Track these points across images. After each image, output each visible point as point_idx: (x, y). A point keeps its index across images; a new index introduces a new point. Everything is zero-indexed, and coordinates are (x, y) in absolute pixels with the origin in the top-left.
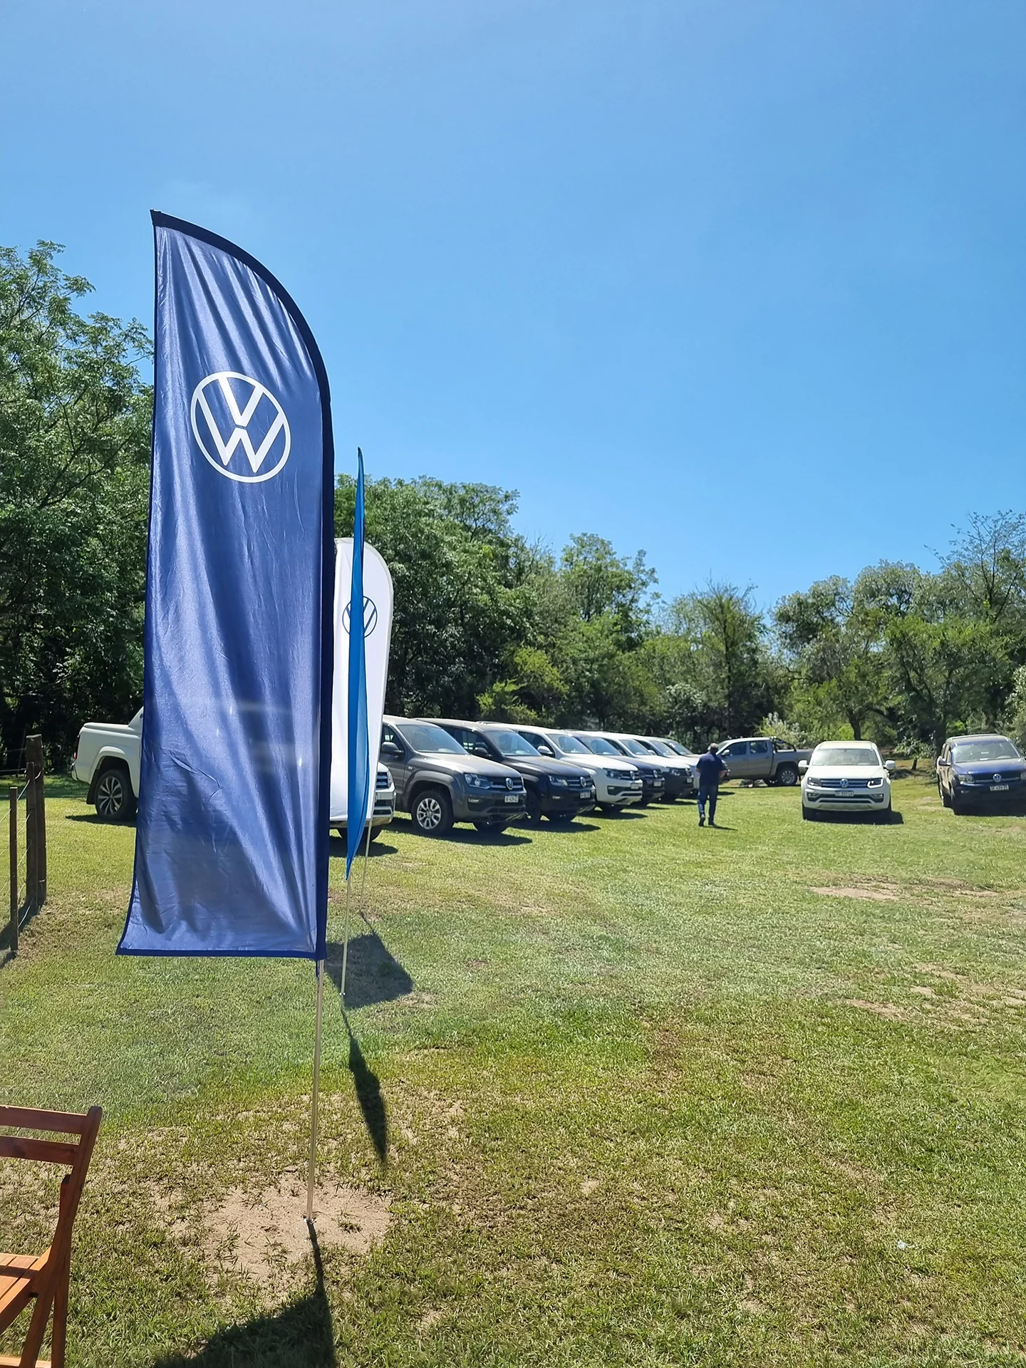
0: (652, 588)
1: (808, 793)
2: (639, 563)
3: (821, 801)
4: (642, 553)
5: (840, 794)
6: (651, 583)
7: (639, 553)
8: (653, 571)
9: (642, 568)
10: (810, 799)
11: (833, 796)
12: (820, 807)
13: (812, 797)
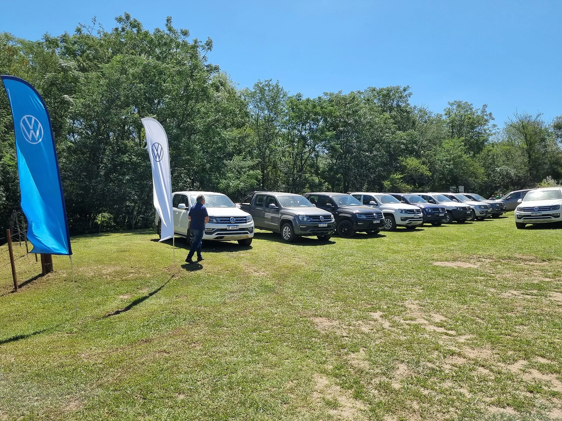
0: (491, 122)
1: (517, 216)
2: (483, 111)
3: (523, 219)
4: (485, 106)
5: (534, 215)
6: (490, 120)
7: (484, 106)
8: (490, 114)
9: (485, 113)
10: (518, 218)
11: (530, 216)
12: (524, 221)
13: (519, 217)
